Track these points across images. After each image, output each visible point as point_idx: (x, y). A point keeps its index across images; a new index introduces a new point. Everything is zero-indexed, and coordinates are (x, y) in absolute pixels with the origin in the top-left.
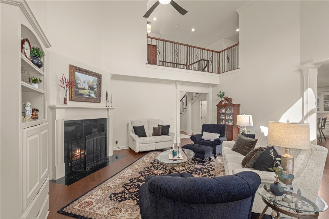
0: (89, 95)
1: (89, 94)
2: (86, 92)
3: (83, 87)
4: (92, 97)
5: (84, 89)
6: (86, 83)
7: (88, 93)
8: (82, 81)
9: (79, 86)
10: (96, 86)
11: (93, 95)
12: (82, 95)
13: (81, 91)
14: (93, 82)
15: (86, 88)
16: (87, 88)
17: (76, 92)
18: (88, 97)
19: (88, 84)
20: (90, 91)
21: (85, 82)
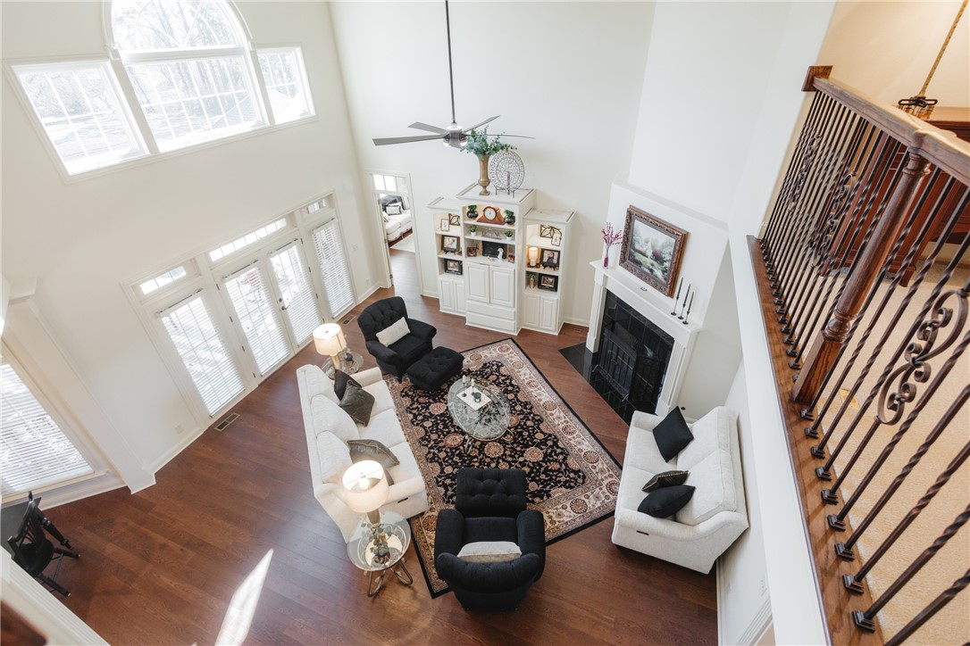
0: (651, 271)
1: (651, 267)
2: (646, 261)
3: (643, 250)
4: (656, 276)
5: (644, 254)
6: (650, 244)
7: (649, 265)
8: (643, 239)
9: (637, 247)
10: (668, 257)
11: (658, 273)
12: (638, 263)
13: (639, 257)
14: (663, 247)
15: (647, 254)
16: (649, 253)
17: (631, 254)
18: (648, 271)
19: (653, 247)
20: (655, 263)
21: (647, 242)
